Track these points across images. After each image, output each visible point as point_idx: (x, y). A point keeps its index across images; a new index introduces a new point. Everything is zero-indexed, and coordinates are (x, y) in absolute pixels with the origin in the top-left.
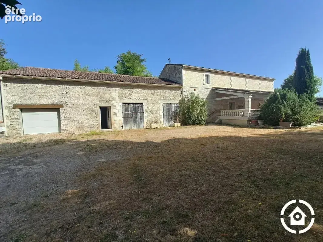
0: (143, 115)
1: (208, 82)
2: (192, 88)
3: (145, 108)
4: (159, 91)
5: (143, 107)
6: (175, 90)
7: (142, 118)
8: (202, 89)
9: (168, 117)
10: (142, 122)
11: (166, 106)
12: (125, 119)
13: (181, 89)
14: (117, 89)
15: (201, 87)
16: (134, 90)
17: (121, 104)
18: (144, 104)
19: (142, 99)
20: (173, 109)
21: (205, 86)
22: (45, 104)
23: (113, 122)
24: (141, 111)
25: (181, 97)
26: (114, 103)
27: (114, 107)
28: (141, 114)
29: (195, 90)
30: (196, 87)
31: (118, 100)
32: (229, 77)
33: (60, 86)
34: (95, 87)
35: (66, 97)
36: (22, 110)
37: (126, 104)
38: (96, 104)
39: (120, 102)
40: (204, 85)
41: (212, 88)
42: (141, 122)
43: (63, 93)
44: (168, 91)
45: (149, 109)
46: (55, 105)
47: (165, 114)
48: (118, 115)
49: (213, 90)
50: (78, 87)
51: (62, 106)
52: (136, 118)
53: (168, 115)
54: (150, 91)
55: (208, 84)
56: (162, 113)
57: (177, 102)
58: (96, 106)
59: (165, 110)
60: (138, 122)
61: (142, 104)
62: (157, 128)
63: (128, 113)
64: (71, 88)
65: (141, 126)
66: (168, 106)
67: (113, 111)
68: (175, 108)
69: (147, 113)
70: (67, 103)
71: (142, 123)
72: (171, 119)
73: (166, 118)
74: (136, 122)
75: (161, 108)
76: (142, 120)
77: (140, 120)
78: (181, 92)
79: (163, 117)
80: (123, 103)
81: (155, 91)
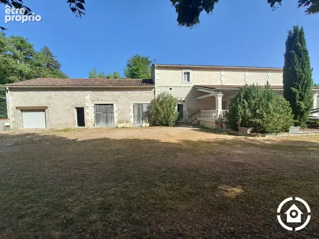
0: (113, 115)
1: (188, 80)
2: (168, 88)
3: (115, 108)
4: (129, 92)
5: (113, 108)
6: (146, 91)
7: (112, 118)
8: (180, 88)
9: (139, 117)
10: (113, 121)
11: (136, 106)
12: (96, 118)
13: (154, 89)
14: (90, 92)
15: (180, 85)
16: (105, 92)
17: (93, 105)
18: (114, 105)
19: (113, 100)
20: (145, 109)
21: (185, 84)
22: (35, 106)
23: (86, 121)
24: (111, 111)
25: (154, 97)
26: (87, 104)
27: (87, 108)
28: (111, 114)
29: (171, 89)
30: (173, 86)
31: (90, 101)
32: (218, 73)
33: (45, 92)
34: (71, 92)
35: (49, 100)
36: (22, 111)
37: (98, 105)
38: (72, 105)
39: (91, 104)
40: (182, 84)
41: (193, 87)
42: (111, 121)
43: (48, 97)
44: (139, 92)
45: (119, 110)
46: (42, 107)
47: (136, 114)
48: (90, 115)
49: (195, 88)
50: (58, 92)
51: (47, 107)
52: (107, 118)
53: (139, 115)
54: (120, 92)
55: (188, 82)
56: (133, 113)
57: (149, 102)
58: (72, 107)
59: (136, 110)
60: (108, 122)
61: (112, 104)
62: (123, 127)
63: (99, 113)
64: (53, 93)
65: (111, 125)
66: (139, 107)
67: (86, 111)
68: (147, 109)
69: (117, 113)
70: (51, 105)
71: (113, 123)
72: (142, 119)
73: (136, 118)
74: (107, 121)
75: (132, 108)
76: (112, 120)
77: (110, 120)
78: (154, 92)
79: (134, 117)
80: (95, 104)
81: (126, 92)
